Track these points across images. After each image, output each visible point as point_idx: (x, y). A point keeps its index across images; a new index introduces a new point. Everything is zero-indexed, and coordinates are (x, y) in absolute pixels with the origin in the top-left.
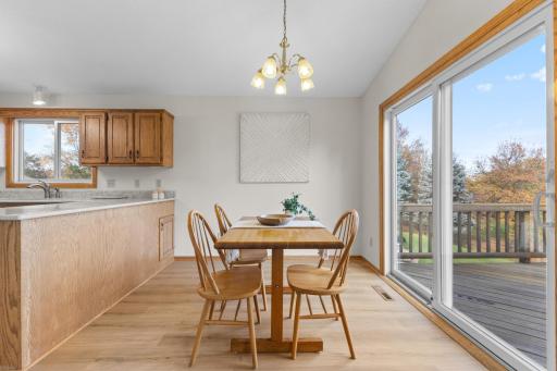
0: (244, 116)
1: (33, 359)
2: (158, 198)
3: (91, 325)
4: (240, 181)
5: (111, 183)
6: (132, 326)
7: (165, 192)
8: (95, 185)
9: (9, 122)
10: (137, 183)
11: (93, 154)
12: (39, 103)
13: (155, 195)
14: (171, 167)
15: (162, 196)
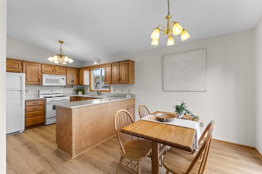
0: (165, 56)
1: (76, 155)
2: (128, 97)
3: (96, 147)
4: (163, 90)
5: (114, 90)
6: (106, 152)
7: (131, 95)
8: (110, 91)
9: (90, 71)
10: (122, 90)
11: (108, 80)
12: (96, 63)
13: (127, 96)
14: (134, 83)
15: (130, 96)
